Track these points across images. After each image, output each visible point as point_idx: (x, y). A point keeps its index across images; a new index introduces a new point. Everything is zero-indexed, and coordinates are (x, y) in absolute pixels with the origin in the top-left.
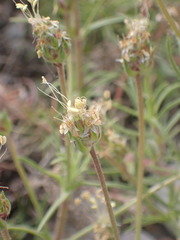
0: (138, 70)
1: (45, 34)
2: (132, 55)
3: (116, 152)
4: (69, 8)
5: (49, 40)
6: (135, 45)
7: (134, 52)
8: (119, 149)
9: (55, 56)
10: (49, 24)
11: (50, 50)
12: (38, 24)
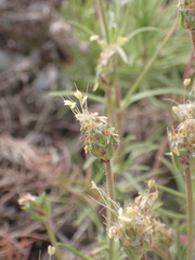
0: (188, 163)
1: (93, 131)
2: (183, 149)
3: (162, 242)
4: (111, 84)
5: (98, 137)
6: (185, 139)
7: (184, 146)
8: (164, 238)
9: (104, 153)
10: (98, 121)
11: (98, 147)
12: (87, 121)
